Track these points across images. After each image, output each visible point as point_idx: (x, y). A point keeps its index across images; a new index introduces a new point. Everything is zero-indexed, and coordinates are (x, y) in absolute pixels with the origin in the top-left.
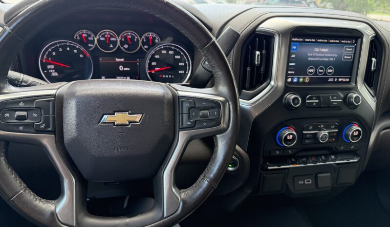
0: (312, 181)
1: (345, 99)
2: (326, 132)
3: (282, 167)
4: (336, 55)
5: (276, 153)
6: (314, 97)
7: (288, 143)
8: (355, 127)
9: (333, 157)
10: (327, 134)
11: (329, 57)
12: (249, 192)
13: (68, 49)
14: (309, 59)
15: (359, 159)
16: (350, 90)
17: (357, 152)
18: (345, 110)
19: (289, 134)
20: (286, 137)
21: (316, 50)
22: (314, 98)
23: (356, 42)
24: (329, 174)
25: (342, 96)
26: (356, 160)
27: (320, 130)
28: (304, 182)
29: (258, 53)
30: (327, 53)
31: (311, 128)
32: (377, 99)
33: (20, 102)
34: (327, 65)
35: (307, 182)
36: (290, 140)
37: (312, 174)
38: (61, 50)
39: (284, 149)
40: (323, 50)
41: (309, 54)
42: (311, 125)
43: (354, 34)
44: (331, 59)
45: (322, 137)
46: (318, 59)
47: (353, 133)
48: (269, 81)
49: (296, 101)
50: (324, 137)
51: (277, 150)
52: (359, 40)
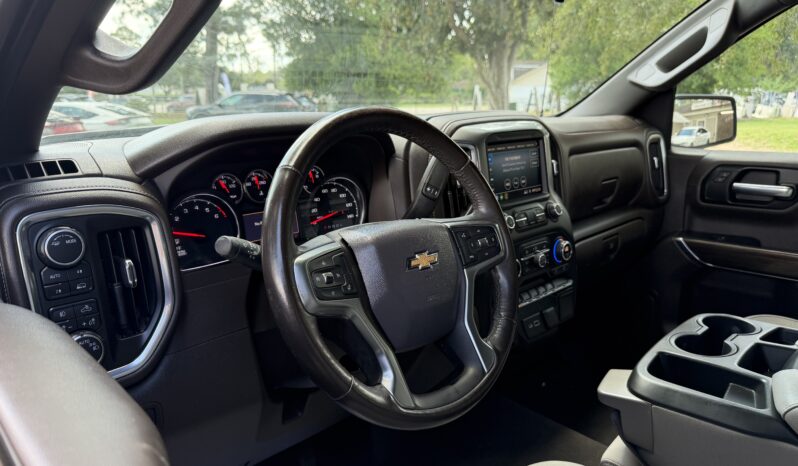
1: (546, 210)
2: (543, 254)
4: (525, 163)
6: (521, 214)
11: (519, 166)
13: (197, 208)
14: (505, 171)
16: (547, 200)
18: (551, 224)
21: (507, 159)
22: (522, 216)
23: (538, 145)
25: (542, 207)
27: (536, 252)
30: (518, 161)
31: (527, 252)
33: (321, 262)
34: (519, 174)
38: (186, 211)
40: (512, 158)
41: (504, 165)
42: (526, 249)
43: (536, 136)
44: (522, 168)
45: (541, 261)
46: (511, 169)
47: (565, 249)
49: (511, 222)
50: (543, 260)
52: (541, 142)
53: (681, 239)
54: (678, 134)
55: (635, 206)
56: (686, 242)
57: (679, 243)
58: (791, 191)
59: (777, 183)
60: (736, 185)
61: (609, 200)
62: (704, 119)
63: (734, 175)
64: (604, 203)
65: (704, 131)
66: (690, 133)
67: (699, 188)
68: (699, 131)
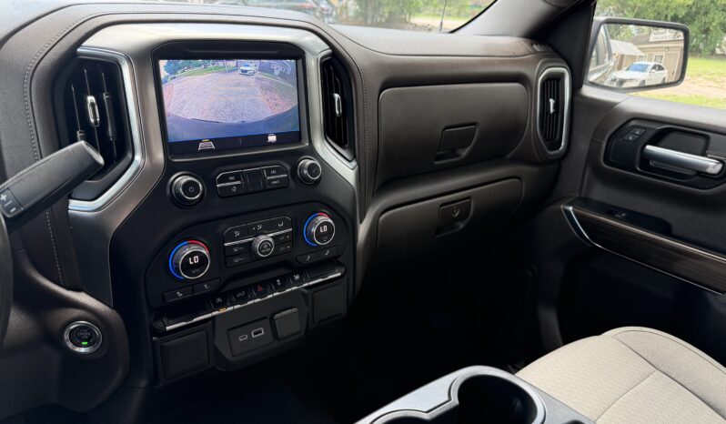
0: (265, 331)
1: (293, 171)
2: (268, 237)
3: (195, 320)
5: (177, 296)
6: (231, 175)
7: (193, 272)
8: (322, 219)
9: (297, 277)
10: (270, 240)
12: (143, 383)
15: (343, 270)
16: (300, 154)
17: (339, 259)
19: (192, 255)
20: (185, 261)
22: (231, 178)
24: (295, 310)
25: (288, 167)
26: (339, 274)
27: (257, 234)
28: (250, 335)
29: (91, 99)
31: (237, 234)
32: (358, 164)
35: (255, 334)
36: (195, 266)
37: (265, 318)
39: (192, 285)
42: (236, 229)
45: (261, 248)
47: (318, 229)
48: (130, 155)
49: (191, 189)
50: (265, 246)
51: (178, 289)
53: (571, 208)
54: (628, 70)
55: (515, 160)
56: (575, 214)
57: (568, 213)
58: (720, 166)
59: (704, 154)
60: (649, 147)
61: (464, 153)
62: (663, 54)
63: (651, 134)
64: (457, 156)
65: (660, 68)
66: (643, 69)
67: (604, 145)
68: (654, 68)
